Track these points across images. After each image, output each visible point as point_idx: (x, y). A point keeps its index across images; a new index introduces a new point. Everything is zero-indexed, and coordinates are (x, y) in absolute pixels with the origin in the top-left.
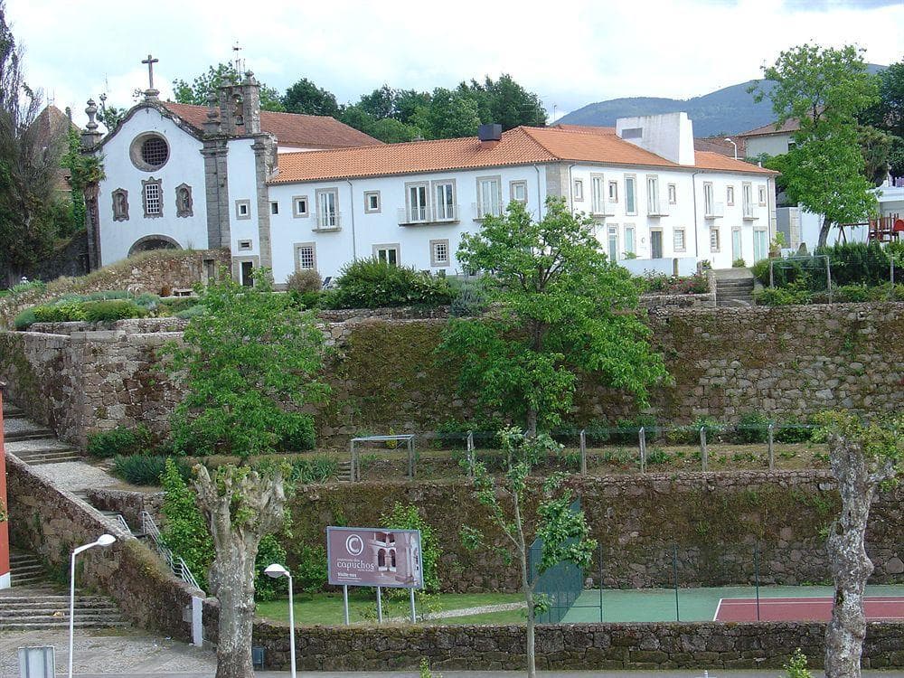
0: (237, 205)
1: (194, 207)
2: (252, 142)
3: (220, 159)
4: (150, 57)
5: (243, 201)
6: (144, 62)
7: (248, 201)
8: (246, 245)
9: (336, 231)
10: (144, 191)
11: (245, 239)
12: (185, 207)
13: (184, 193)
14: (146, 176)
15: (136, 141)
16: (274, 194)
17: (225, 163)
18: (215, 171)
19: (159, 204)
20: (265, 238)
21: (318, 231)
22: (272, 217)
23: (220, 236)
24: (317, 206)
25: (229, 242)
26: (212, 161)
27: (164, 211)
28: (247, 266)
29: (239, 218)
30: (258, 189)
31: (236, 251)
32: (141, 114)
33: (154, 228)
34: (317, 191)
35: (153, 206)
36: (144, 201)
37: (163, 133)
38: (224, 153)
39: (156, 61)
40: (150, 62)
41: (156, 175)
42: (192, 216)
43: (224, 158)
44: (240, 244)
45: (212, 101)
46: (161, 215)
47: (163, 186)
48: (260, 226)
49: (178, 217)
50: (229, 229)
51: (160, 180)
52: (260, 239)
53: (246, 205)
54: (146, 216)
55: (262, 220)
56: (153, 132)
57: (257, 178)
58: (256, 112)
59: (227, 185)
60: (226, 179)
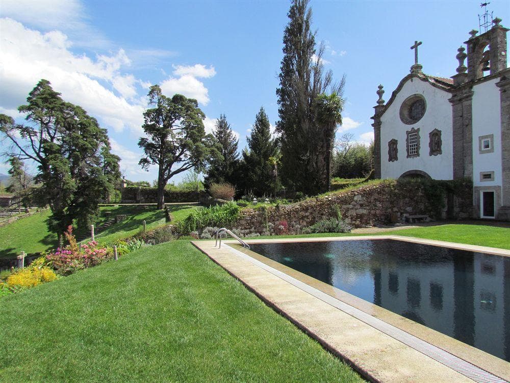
0: (480, 141)
1: (443, 147)
2: (498, 80)
3: (466, 103)
4: (416, 42)
5: (486, 137)
6: (412, 48)
7: (492, 136)
8: (487, 176)
10: (407, 140)
11: (487, 170)
12: (436, 147)
13: (436, 136)
14: (409, 127)
15: (404, 105)
17: (470, 106)
18: (460, 115)
19: (418, 147)
23: (464, 169)
25: (472, 173)
26: (459, 107)
27: (420, 152)
28: (489, 196)
29: (481, 152)
30: (502, 123)
31: (477, 181)
32: (408, 84)
33: (414, 164)
35: (414, 150)
36: (407, 146)
37: (421, 93)
38: (469, 97)
39: (420, 43)
40: (416, 45)
41: (416, 126)
42: (441, 154)
43: (469, 101)
44: (482, 176)
45: (461, 57)
46: (418, 155)
47: (420, 133)
48: (503, 158)
49: (431, 155)
50: (471, 163)
51: (419, 129)
52: (504, 170)
53: (489, 139)
54: (408, 156)
55: (506, 152)
56: (415, 95)
57: (501, 113)
58: (503, 53)
59: (471, 124)
60: (471, 119)
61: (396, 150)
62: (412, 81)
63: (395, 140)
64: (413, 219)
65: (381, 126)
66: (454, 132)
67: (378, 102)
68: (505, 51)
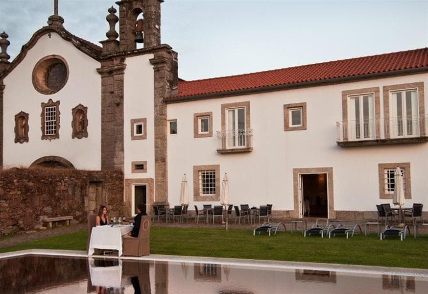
0: (132, 125)
1: (89, 129)
2: (151, 56)
3: (117, 77)
5: (139, 120)
7: (144, 120)
8: (140, 167)
9: (247, 151)
10: (42, 115)
11: (139, 159)
13: (80, 112)
14: (45, 98)
15: (39, 66)
16: (173, 111)
17: (122, 81)
18: (111, 90)
19: (57, 127)
20: (161, 159)
21: (223, 152)
22: (170, 137)
23: (114, 157)
24: (223, 124)
25: (123, 163)
26: (110, 80)
27: (60, 132)
28: (141, 190)
29: (134, 138)
30: (156, 106)
31: (129, 173)
32: (44, 39)
33: (51, 148)
34: (224, 107)
35: (51, 130)
36: (43, 123)
37: (62, 55)
38: (121, 70)
41: (55, 97)
42: (86, 137)
43: (121, 75)
44: (134, 166)
45: (112, 20)
46: (57, 136)
47: (61, 108)
48: (156, 147)
49: (73, 138)
50: (123, 150)
51: (58, 102)
52: (156, 160)
53: (142, 124)
54: (44, 137)
55: (159, 140)
56: (54, 55)
57: (155, 95)
58: (157, 26)
59: (123, 104)
60: (122, 97)
61: (26, 127)
62: (50, 36)
63: (24, 113)
65: (4, 91)
66: (102, 111)
68: (159, 25)
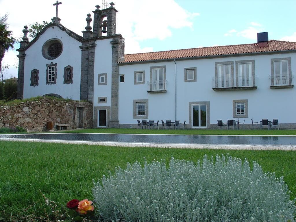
0: (99, 77)
1: (74, 79)
2: (111, 40)
3: (90, 51)
4: (57, 1)
5: (103, 74)
6: (54, 5)
7: (106, 74)
8: (102, 100)
9: (164, 92)
10: (47, 71)
11: (102, 96)
12: (68, 78)
13: (69, 71)
14: (49, 62)
15: (46, 44)
16: (123, 70)
17: (94, 53)
18: (87, 57)
19: (55, 77)
20: (115, 96)
21: (150, 92)
22: (121, 84)
23: (88, 94)
24: (151, 77)
25: (92, 98)
26: (86, 52)
27: (57, 80)
28: (103, 113)
29: (99, 84)
30: (113, 67)
31: (96, 103)
32: (50, 29)
33: (51, 89)
34: (151, 68)
35: (51, 79)
36: (47, 75)
37: (60, 39)
38: (94, 47)
39: (61, 3)
40: (57, 4)
41: (54, 61)
42: (72, 83)
43: (93, 50)
44: (99, 100)
45: (89, 20)
46: (55, 83)
47: (57, 67)
48: (112, 89)
49: (64, 84)
50: (93, 91)
51: (56, 64)
52: (112, 96)
53: (104, 76)
54: (47, 83)
55: (114, 85)
56: (55, 38)
57: (112, 61)
58: (114, 24)
59: (94, 65)
60: (93, 62)
61: (37, 78)
62: (53, 28)
63: (36, 70)
64: (61, 127)
65: (25, 58)
66: (82, 69)
67: (23, 39)
